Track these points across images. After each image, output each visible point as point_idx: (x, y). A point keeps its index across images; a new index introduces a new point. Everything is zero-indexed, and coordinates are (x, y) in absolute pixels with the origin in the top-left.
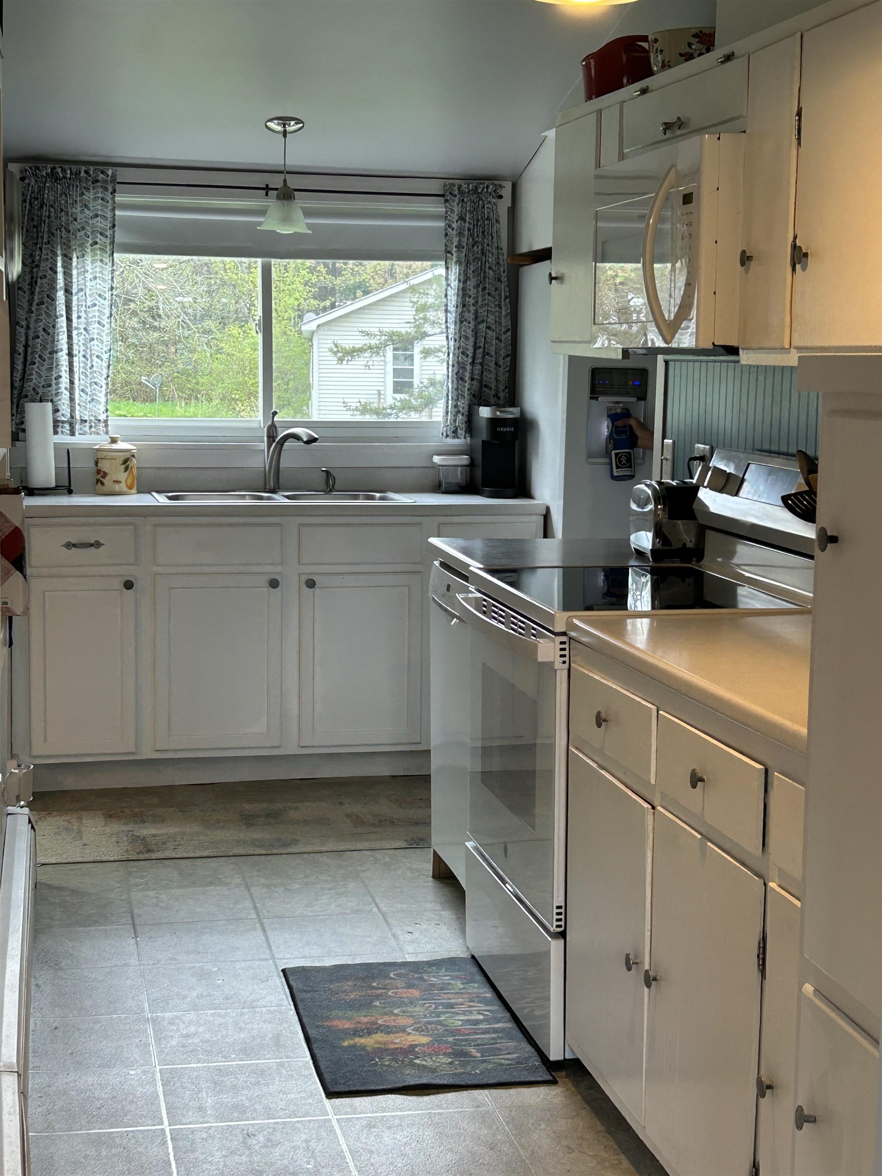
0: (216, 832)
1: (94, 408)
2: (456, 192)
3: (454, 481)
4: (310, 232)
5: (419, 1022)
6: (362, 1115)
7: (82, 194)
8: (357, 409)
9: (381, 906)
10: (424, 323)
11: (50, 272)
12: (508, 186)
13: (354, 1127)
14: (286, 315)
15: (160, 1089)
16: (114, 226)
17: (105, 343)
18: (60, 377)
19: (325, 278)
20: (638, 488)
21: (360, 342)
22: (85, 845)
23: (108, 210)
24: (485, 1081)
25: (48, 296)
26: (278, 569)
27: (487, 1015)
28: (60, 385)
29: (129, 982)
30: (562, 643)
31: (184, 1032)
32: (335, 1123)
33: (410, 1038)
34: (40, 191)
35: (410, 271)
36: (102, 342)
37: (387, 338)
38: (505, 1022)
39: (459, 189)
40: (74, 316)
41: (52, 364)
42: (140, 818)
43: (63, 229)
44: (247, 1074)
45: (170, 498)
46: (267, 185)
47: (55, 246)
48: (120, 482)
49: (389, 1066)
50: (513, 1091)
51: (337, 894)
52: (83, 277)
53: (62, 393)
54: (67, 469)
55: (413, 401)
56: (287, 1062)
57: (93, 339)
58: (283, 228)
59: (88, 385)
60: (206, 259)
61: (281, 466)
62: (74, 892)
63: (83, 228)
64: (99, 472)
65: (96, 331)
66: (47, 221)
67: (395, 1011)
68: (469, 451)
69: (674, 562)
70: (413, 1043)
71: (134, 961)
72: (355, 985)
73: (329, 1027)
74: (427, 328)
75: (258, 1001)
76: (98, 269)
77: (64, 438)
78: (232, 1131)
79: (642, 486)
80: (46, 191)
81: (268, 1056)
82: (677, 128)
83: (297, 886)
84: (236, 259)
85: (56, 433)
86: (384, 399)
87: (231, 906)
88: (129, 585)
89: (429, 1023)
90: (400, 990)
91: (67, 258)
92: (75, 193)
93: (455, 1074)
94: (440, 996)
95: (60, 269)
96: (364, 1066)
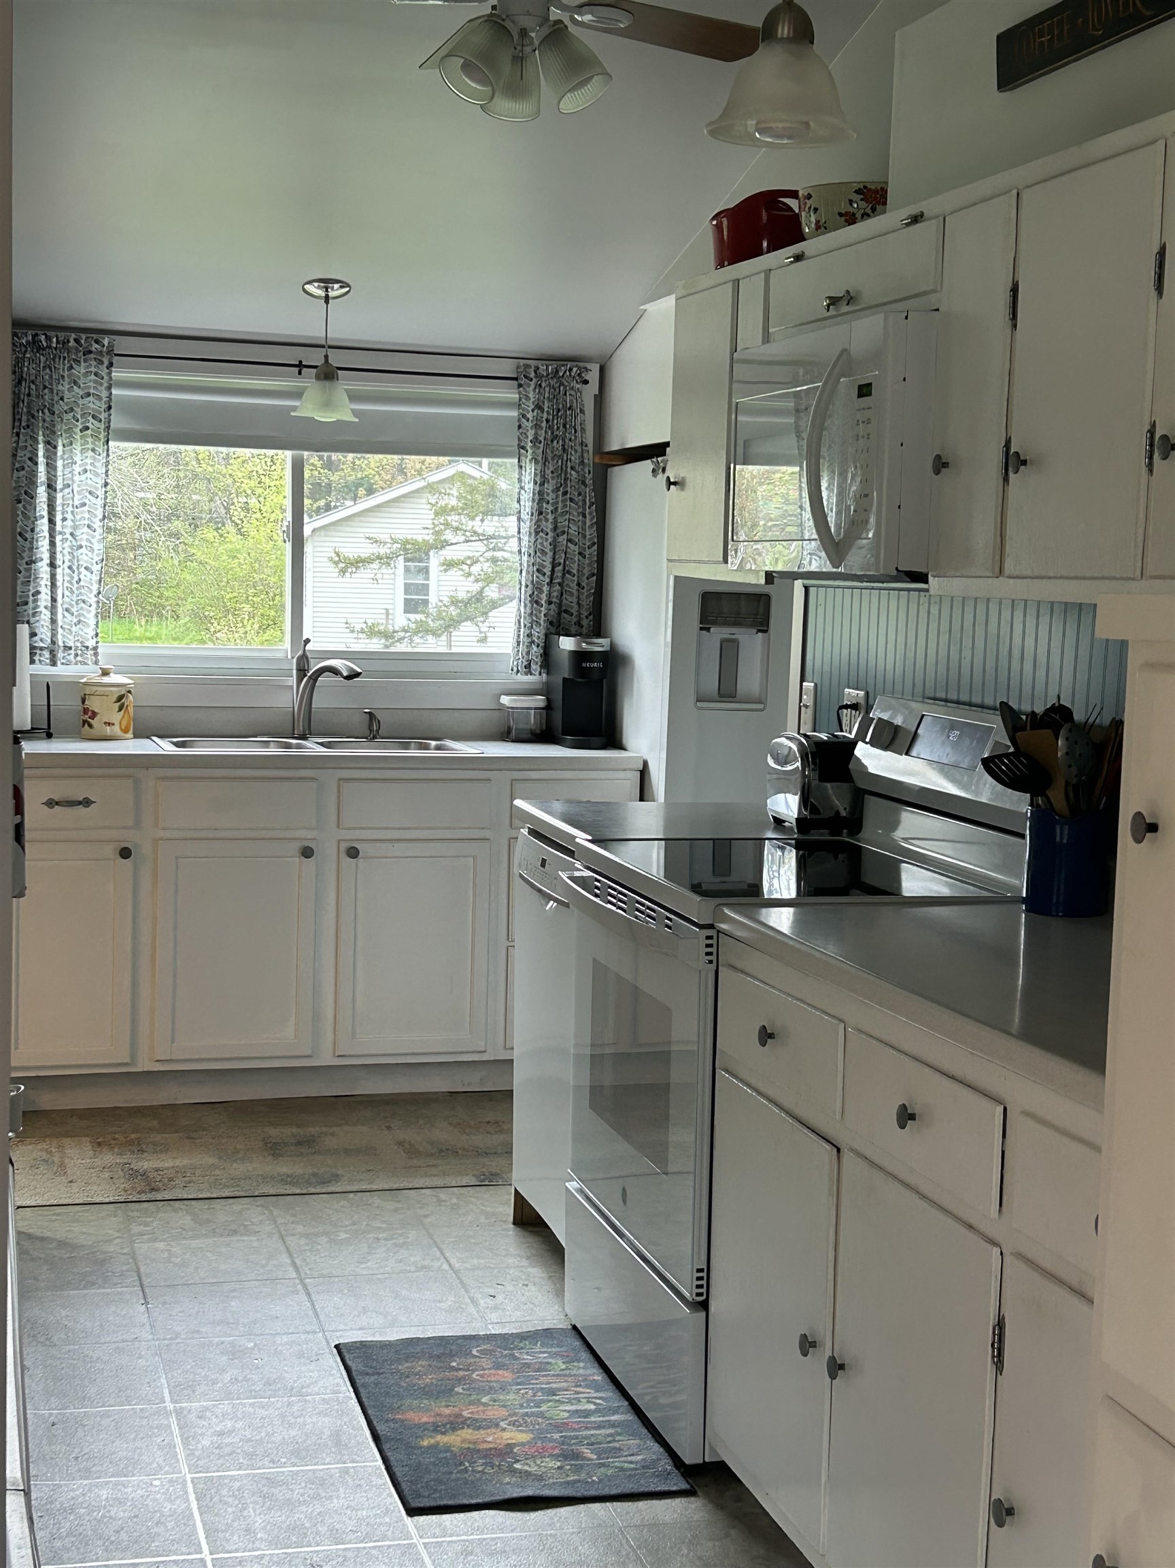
0: (235, 1165)
1: (81, 633)
2: (532, 375)
3: (525, 726)
4: (357, 420)
5: (515, 1414)
6: (454, 1538)
7: (71, 368)
8: (362, 631)
9: (453, 1261)
10: (445, 529)
11: (29, 463)
12: (595, 369)
13: (447, 1554)
14: (273, 517)
15: (194, 1505)
16: (110, 408)
17: (96, 552)
18: (38, 593)
19: (319, 473)
20: (775, 743)
21: (367, 550)
22: (71, 1182)
23: (103, 388)
24: (606, 1491)
25: (26, 493)
26: (310, 834)
27: (599, 1404)
28: (39, 603)
29: (142, 1362)
30: (708, 938)
31: (218, 1429)
32: (421, 1548)
33: (506, 1435)
34: (18, 362)
35: (423, 467)
36: (92, 550)
37: (399, 546)
38: (622, 1413)
39: (535, 372)
40: (58, 518)
41: (30, 577)
42: (138, 1147)
43: (46, 411)
44: (303, 1484)
45: (177, 745)
46: (300, 362)
47: (36, 431)
48: (113, 724)
49: (483, 1472)
50: (641, 1505)
51: (396, 1245)
52: (70, 470)
53: (41, 612)
54: (46, 707)
55: (430, 622)
56: (353, 1467)
57: (81, 547)
58: (321, 414)
59: (74, 603)
60: (174, 447)
61: (313, 706)
62: (62, 1244)
63: (72, 410)
64: (86, 711)
65: (84, 536)
66: (26, 401)
67: (483, 1400)
68: (546, 690)
69: (822, 835)
70: (510, 1442)
71: (146, 1335)
72: (430, 1365)
73: (403, 1421)
74: (449, 535)
75: (308, 1386)
76: (89, 461)
77: (43, 669)
78: (290, 1561)
79: (783, 740)
80: (26, 364)
81: (328, 1460)
82: (845, 303)
83: (343, 1236)
84: (213, 449)
85: (32, 662)
86: (392, 619)
87: (264, 1262)
88: (125, 853)
89: (526, 1414)
90: (486, 1372)
91: (51, 446)
92: (63, 367)
93: (568, 1483)
94: (537, 1379)
95: (41, 460)
96: (451, 1473)
